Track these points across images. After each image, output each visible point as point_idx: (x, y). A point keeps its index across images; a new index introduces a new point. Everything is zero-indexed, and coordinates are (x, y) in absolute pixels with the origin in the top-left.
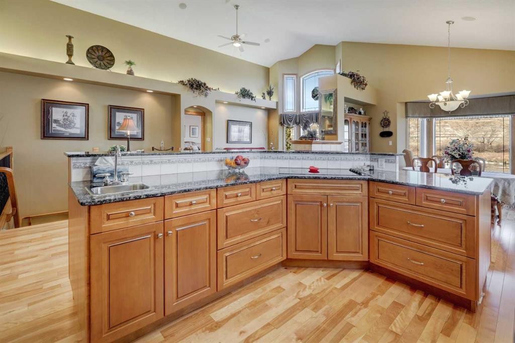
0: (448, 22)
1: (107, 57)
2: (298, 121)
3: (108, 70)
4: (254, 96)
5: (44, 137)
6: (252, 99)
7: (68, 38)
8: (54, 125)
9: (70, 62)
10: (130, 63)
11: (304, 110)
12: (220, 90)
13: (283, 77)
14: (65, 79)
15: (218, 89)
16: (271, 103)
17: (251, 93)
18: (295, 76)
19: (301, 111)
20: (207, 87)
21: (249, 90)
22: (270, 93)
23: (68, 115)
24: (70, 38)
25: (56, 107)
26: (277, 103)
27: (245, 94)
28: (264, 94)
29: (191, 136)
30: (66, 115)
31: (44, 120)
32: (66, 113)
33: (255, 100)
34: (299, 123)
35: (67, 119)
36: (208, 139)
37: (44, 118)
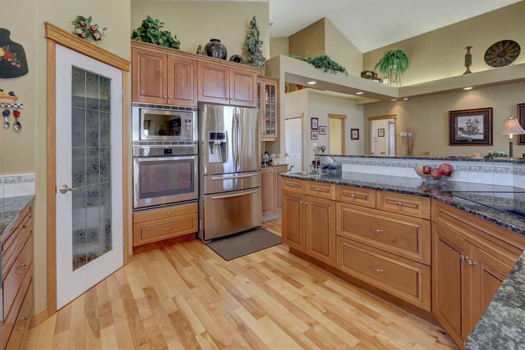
3: (510, 65)
5: (451, 143)
7: (467, 50)
8: (459, 133)
9: (468, 72)
14: (465, 89)
23: (472, 122)
24: (469, 48)
25: (461, 116)
30: (470, 123)
31: (451, 129)
32: (470, 120)
35: (470, 126)
37: (451, 127)
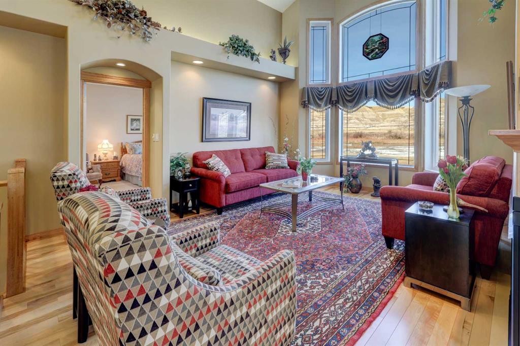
2: (334, 98)
4: (257, 52)
6: (252, 59)
11: (345, 80)
12: (184, 33)
13: (308, 24)
15: (180, 30)
16: (285, 69)
17: (252, 47)
18: (330, 22)
19: (340, 81)
20: (149, 20)
21: (247, 41)
22: (284, 53)
26: (296, 69)
27: (238, 46)
28: (274, 52)
29: (129, 131)
33: (257, 60)
34: (337, 102)
36: (155, 136)
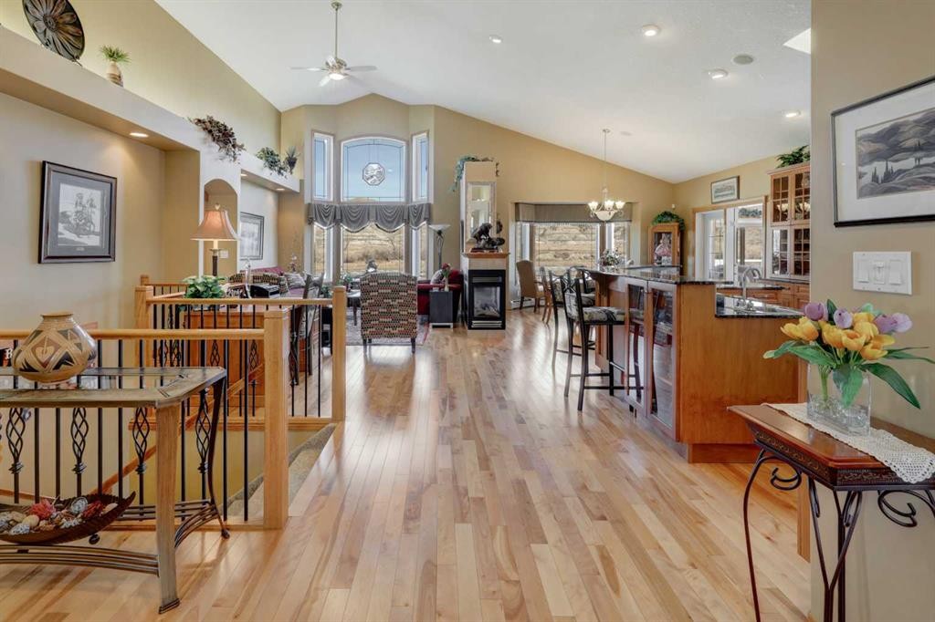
0: (604, 131)
1: (65, 23)
10: (113, 55)
19: (342, 200)
